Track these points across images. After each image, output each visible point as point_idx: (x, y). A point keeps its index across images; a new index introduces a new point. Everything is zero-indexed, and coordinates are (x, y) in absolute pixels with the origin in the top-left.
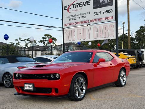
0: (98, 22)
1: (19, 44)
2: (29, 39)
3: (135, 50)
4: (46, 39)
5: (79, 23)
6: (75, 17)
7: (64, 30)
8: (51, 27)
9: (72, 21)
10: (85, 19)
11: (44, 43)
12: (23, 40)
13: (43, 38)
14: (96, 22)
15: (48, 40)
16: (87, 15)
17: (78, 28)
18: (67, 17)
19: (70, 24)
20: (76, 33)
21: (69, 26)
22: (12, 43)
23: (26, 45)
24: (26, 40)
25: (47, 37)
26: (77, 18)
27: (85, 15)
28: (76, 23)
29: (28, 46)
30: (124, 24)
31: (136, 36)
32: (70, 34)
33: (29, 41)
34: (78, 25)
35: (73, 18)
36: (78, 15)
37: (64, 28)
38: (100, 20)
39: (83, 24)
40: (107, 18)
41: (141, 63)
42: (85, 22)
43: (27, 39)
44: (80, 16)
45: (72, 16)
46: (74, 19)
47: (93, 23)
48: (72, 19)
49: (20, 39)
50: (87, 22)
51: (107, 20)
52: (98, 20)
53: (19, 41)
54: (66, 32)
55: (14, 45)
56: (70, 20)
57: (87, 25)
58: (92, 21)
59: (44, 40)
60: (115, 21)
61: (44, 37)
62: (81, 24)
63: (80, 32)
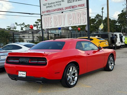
0: (71, 9)
1: (15, 29)
2: (24, 23)
3: (108, 34)
4: (39, 24)
5: (55, 10)
6: (52, 5)
7: (42, 17)
8: (32, 14)
9: (49, 9)
10: (60, 7)
11: (37, 27)
12: (19, 25)
13: (36, 23)
14: (70, 9)
15: (40, 25)
16: (62, 3)
17: (54, 15)
18: (44, 5)
19: (47, 12)
20: (52, 20)
21: (46, 13)
22: (9, 27)
23: (22, 29)
24: (21, 24)
25: (40, 22)
26: (53, 6)
27: (60, 3)
28: (52, 11)
29: (23, 30)
30: (103, 9)
31: (118, 19)
32: (48, 20)
33: (24, 26)
34: (54, 12)
35: (49, 5)
36: (54, 3)
37: (42, 16)
38: (73, 7)
39: (58, 11)
40: (80, 6)
41: (114, 45)
42: (60, 9)
43: (23, 24)
44: (55, 4)
45: (49, 4)
46: (51, 7)
47: (67, 10)
48: (49, 7)
49: (16, 23)
50: (62, 9)
51: (79, 7)
52: (71, 8)
53: (16, 25)
54: (44, 19)
55: (11, 29)
56: (47, 7)
57: (62, 12)
58: (66, 8)
59: (37, 24)
60: (87, 8)
61: (37, 21)
62: (56, 12)
63: (56, 19)
